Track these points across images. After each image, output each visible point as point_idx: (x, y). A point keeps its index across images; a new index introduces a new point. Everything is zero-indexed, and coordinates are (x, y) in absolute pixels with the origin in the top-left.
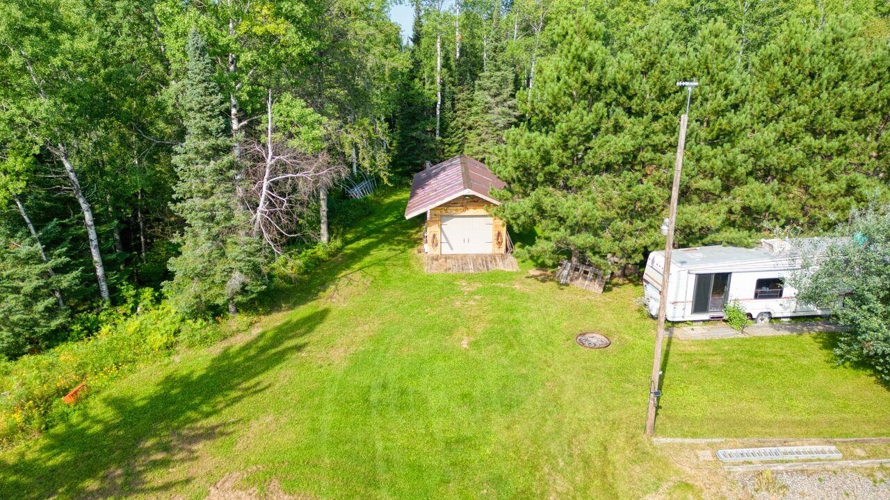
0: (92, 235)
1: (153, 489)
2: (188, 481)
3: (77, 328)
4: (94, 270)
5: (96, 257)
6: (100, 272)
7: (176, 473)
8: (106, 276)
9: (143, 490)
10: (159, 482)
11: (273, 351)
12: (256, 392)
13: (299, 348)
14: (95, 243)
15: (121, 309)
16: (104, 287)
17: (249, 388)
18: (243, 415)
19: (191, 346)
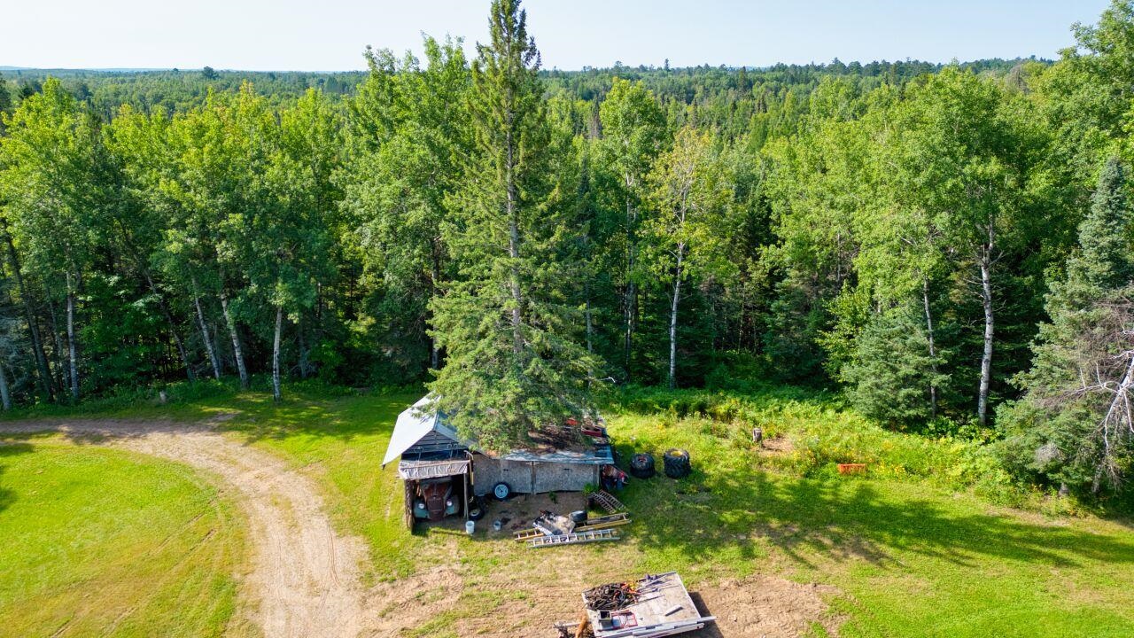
0: (988, 349)
1: (793, 555)
2: (812, 567)
3: (931, 426)
4: (978, 384)
5: (984, 372)
6: (983, 387)
7: (815, 557)
8: (988, 393)
9: (787, 549)
10: (801, 554)
11: (1037, 548)
12: (955, 561)
13: (1060, 563)
14: (987, 357)
15: (986, 432)
16: (982, 403)
17: (957, 555)
18: (915, 566)
19: (979, 494)
